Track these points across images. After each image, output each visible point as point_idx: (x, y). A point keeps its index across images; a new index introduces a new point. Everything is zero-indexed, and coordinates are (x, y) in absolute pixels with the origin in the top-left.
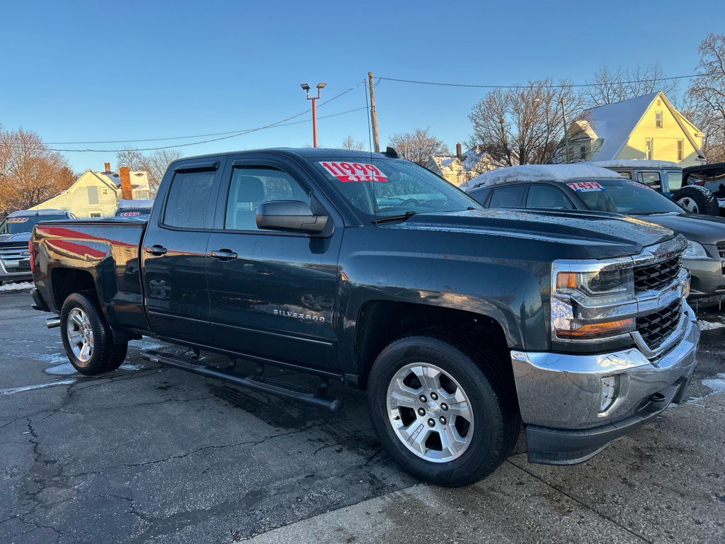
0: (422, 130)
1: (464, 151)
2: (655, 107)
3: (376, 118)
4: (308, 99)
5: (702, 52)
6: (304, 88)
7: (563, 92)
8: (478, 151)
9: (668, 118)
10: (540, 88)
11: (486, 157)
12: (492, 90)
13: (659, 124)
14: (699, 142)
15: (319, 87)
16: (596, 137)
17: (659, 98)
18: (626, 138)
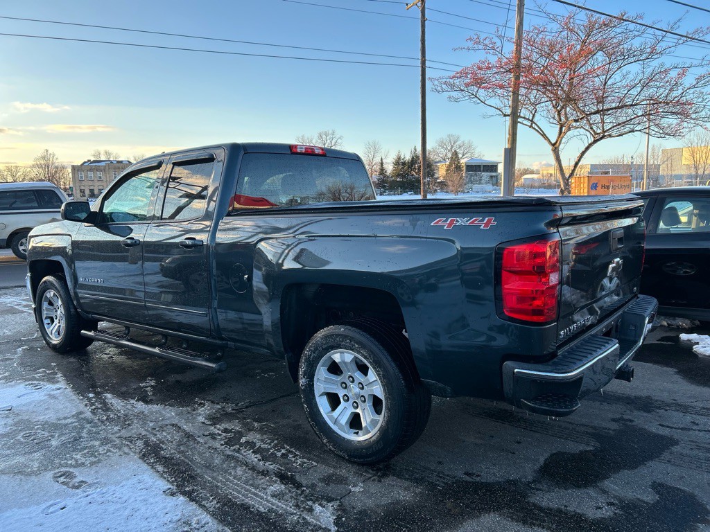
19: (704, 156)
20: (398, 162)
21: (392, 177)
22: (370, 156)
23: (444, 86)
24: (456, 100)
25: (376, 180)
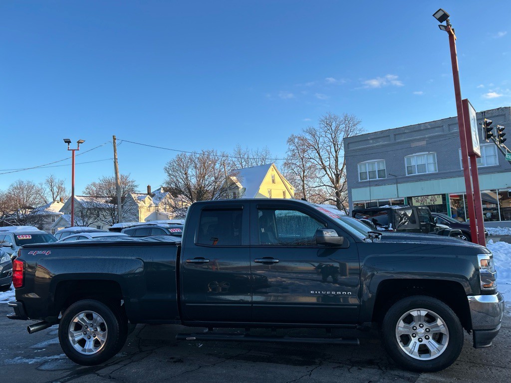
0: (125, 175)
1: (152, 190)
2: (271, 172)
3: (118, 167)
4: (68, 150)
5: (288, 144)
6: (66, 142)
7: (223, 159)
8: (162, 191)
9: (277, 179)
10: (209, 155)
11: (168, 195)
12: (180, 153)
13: (273, 181)
14: (293, 192)
15: (79, 142)
16: (241, 187)
17: (272, 167)
18: (258, 189)
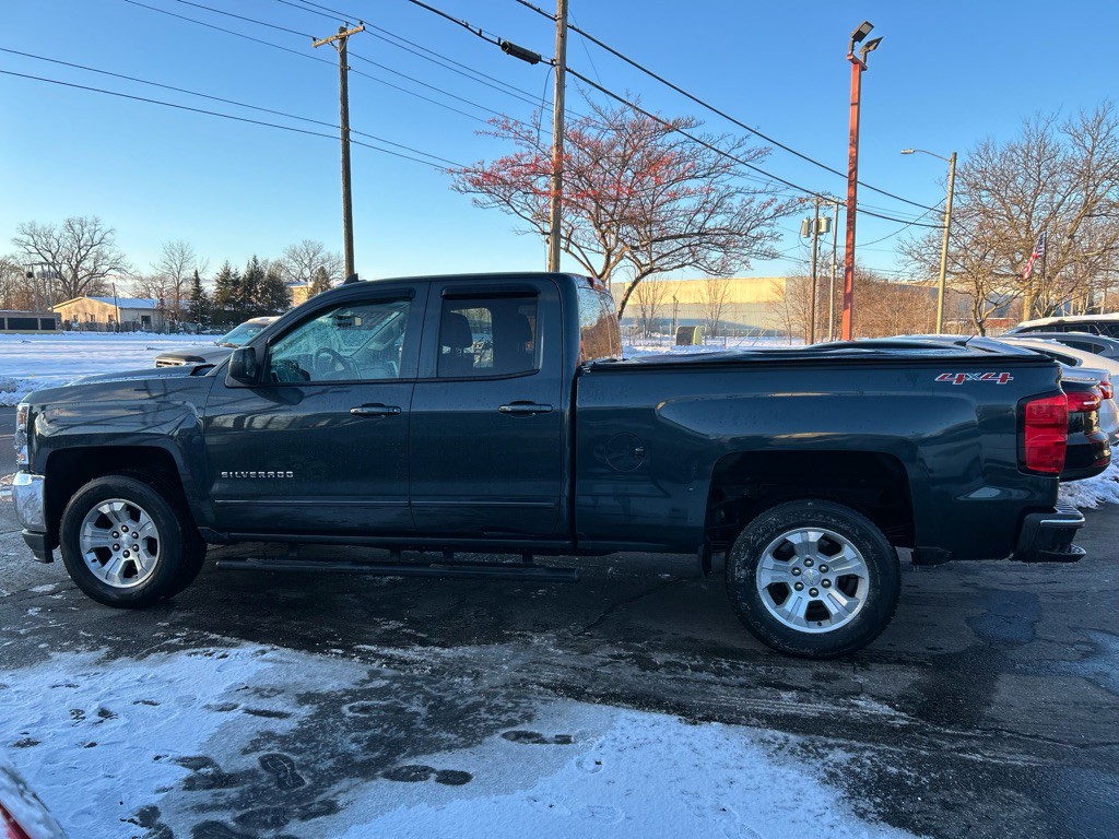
19: (651, 294)
20: (226, 280)
21: (215, 304)
22: (174, 266)
23: (468, 185)
24: (483, 206)
25: (187, 307)
